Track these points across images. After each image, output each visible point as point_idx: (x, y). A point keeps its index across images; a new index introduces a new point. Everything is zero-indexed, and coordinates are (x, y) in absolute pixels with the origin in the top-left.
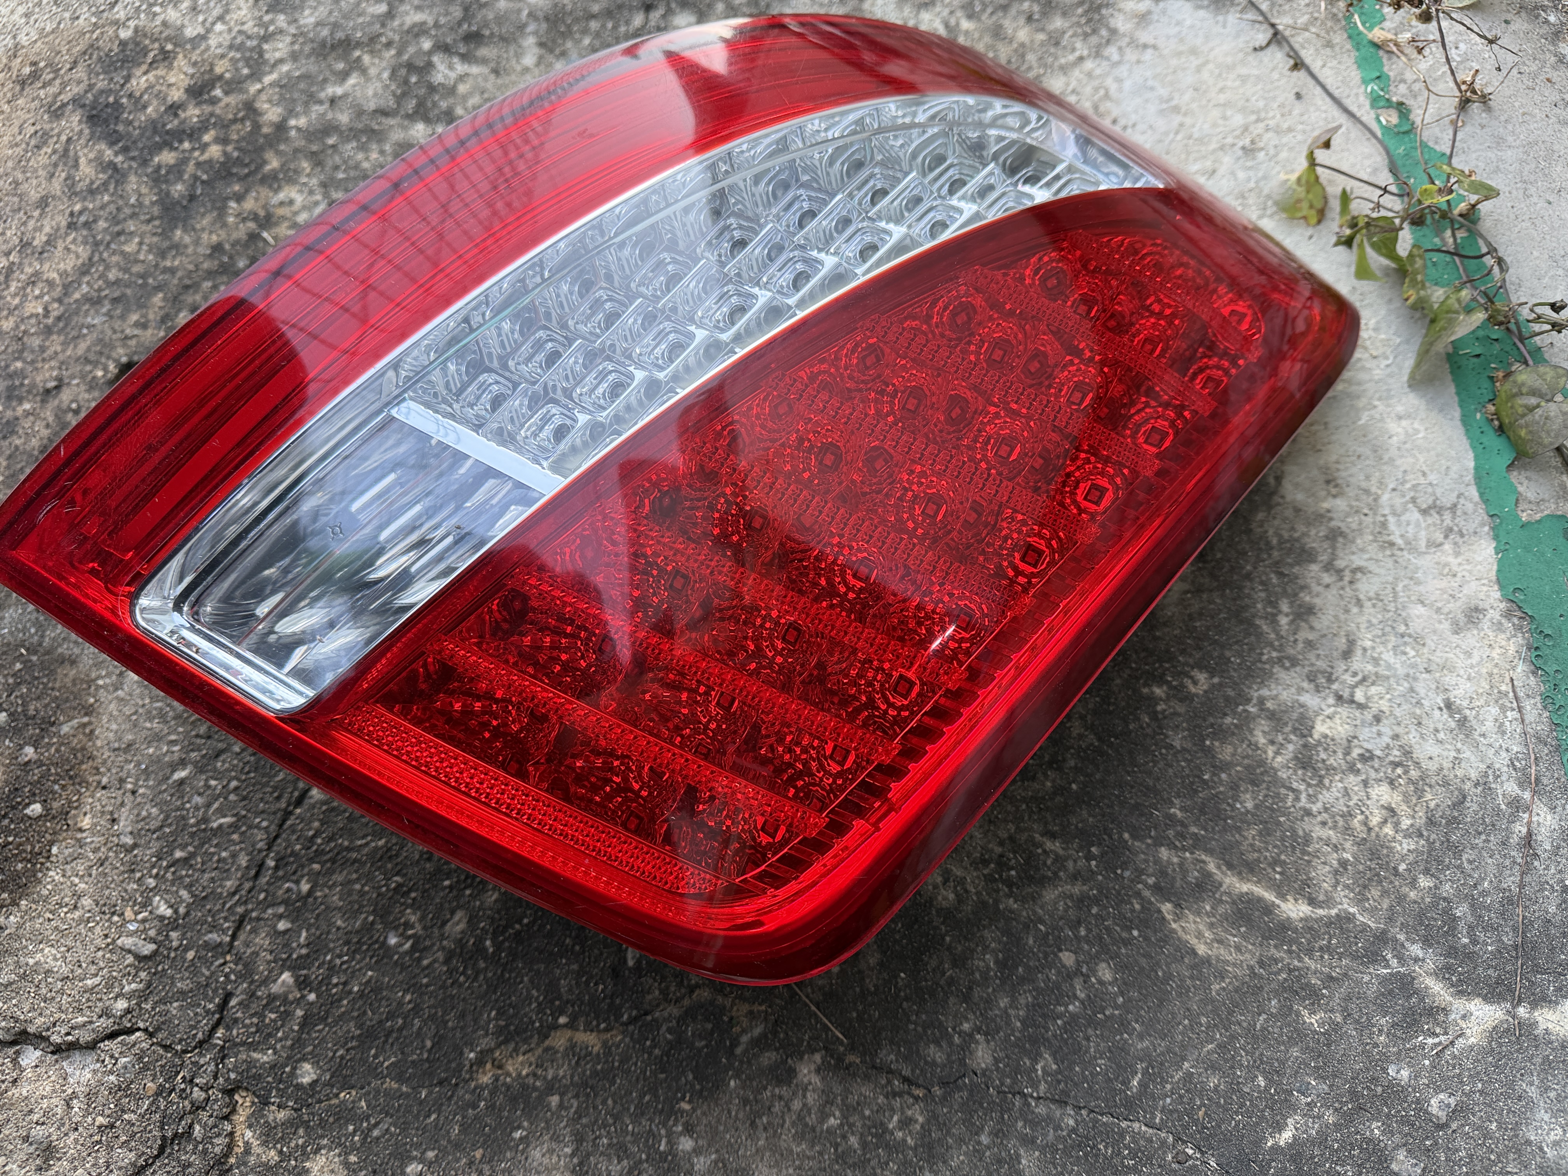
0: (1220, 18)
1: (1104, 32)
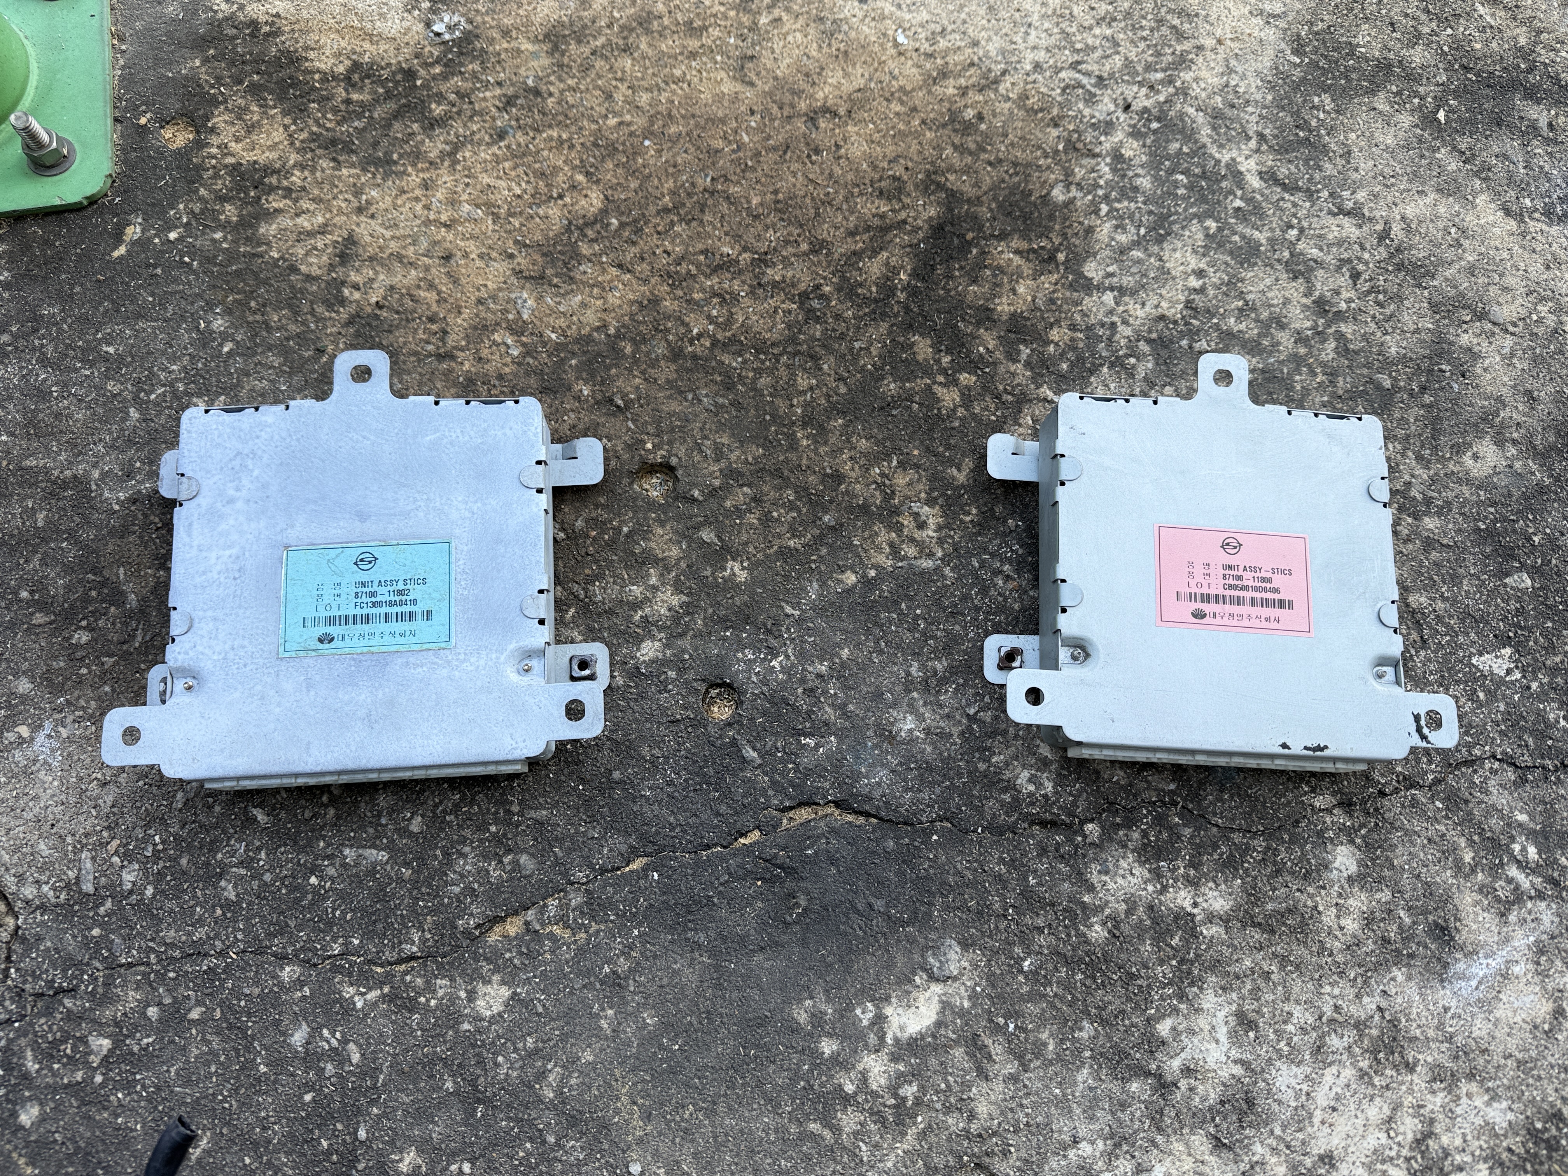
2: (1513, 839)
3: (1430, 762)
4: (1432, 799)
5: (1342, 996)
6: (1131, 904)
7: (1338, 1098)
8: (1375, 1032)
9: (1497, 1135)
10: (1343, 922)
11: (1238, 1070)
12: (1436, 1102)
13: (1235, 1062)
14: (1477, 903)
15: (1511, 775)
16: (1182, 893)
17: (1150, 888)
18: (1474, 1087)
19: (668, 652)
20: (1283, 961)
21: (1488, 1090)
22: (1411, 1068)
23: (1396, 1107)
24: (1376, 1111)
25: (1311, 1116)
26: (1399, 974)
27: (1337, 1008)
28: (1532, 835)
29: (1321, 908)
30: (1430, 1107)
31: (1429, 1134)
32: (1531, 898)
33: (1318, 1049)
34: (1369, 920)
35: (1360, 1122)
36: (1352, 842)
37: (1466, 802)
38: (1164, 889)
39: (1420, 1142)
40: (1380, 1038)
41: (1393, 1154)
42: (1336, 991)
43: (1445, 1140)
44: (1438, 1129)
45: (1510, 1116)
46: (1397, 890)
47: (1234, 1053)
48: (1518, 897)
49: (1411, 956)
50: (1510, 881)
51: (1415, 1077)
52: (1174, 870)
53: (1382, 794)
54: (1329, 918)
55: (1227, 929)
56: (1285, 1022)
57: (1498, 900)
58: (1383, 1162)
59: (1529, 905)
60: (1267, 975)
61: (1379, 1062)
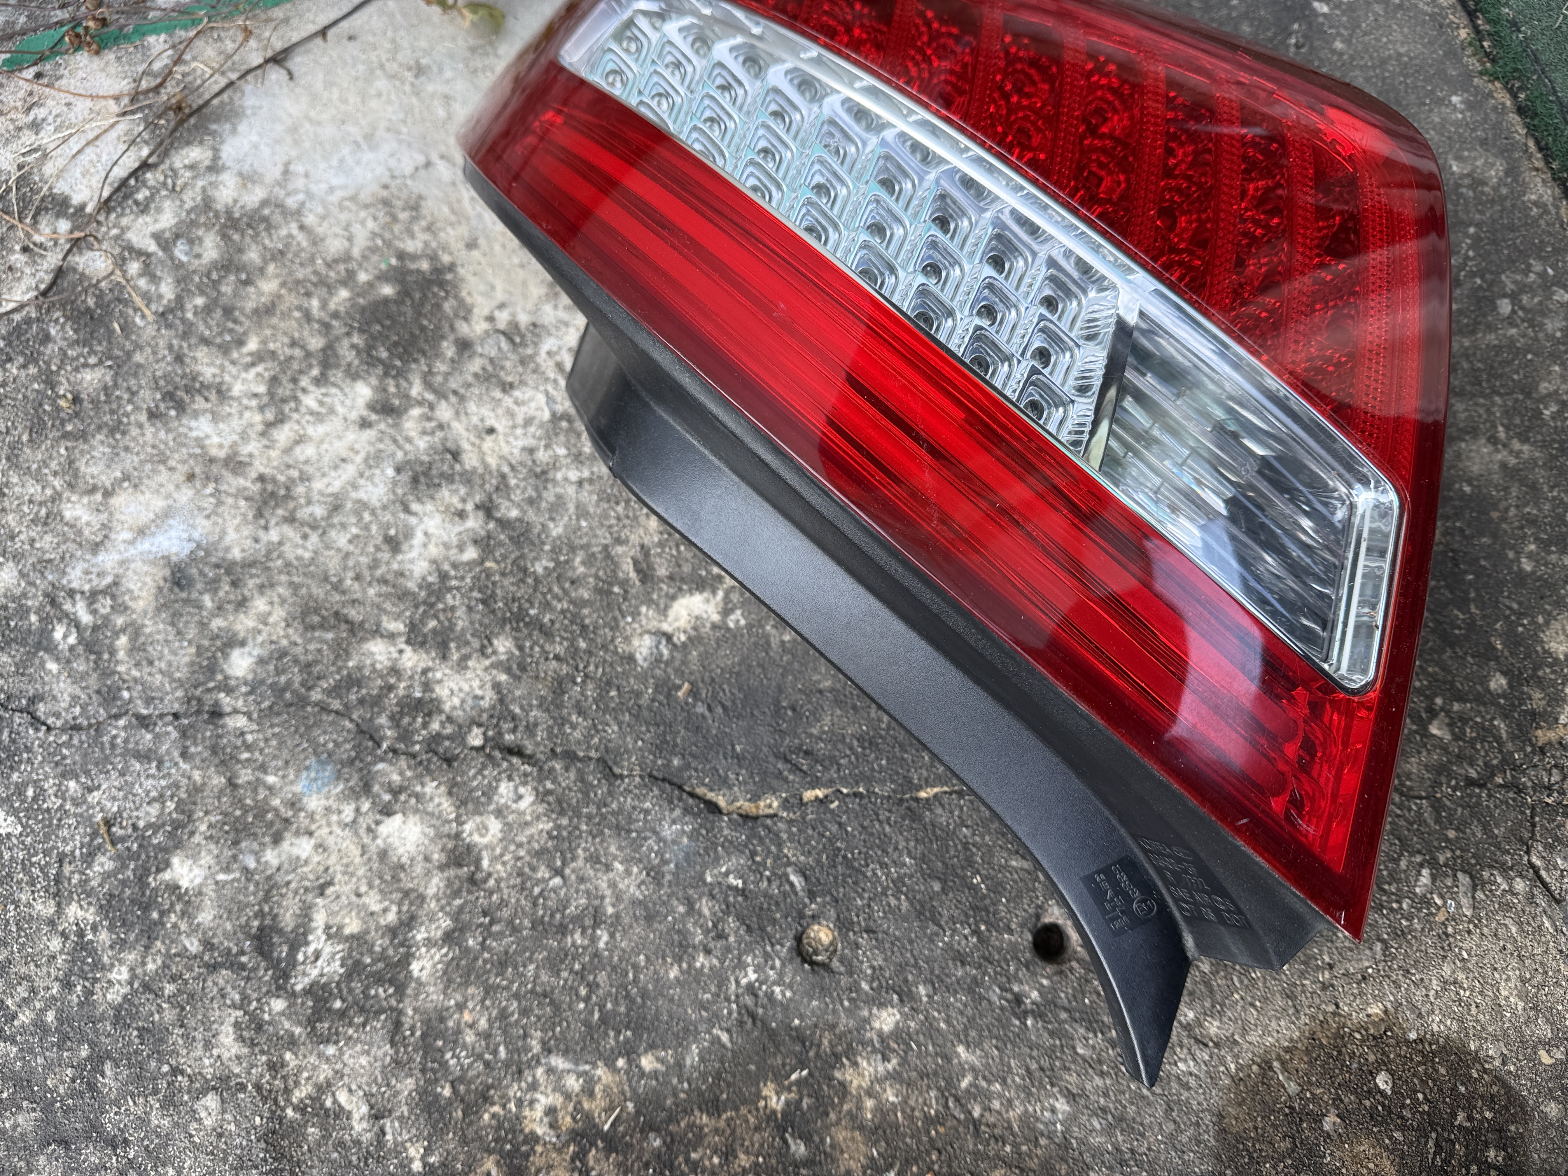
0: (249, 112)
1: (266, 212)
2: (72, 649)
3: (115, 737)
4: (131, 700)
5: (297, 546)
6: (462, 666)
7: (336, 467)
8: (280, 512)
9: (213, 413)
10: (267, 608)
11: (415, 507)
12: (252, 447)
13: (415, 514)
14: (134, 599)
15: (41, 709)
16: (409, 664)
17: (439, 675)
18: (214, 452)
19: (865, 1013)
20: (337, 587)
21: (202, 447)
22: (261, 478)
23: (288, 451)
24: (308, 451)
25: (366, 460)
26: (236, 554)
27: (305, 537)
28: (51, 648)
29: (283, 624)
30: (259, 445)
31: (269, 425)
32: (83, 593)
33: (336, 508)
34: (242, 604)
35: (325, 446)
36: (227, 678)
37: (98, 692)
38: (425, 672)
39: (280, 420)
40: (277, 505)
41: (308, 417)
42: (300, 552)
43: (258, 418)
44: (260, 428)
45: (193, 424)
46: (203, 625)
47: (413, 520)
48: (92, 597)
49: (217, 566)
50: (94, 612)
51: (262, 469)
52: (409, 687)
53: (176, 716)
54: (278, 614)
55: (378, 625)
56: (357, 536)
57: (113, 597)
58: (318, 413)
59: (87, 587)
60: (358, 578)
61: (288, 489)
